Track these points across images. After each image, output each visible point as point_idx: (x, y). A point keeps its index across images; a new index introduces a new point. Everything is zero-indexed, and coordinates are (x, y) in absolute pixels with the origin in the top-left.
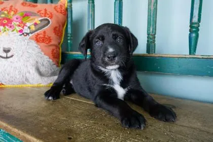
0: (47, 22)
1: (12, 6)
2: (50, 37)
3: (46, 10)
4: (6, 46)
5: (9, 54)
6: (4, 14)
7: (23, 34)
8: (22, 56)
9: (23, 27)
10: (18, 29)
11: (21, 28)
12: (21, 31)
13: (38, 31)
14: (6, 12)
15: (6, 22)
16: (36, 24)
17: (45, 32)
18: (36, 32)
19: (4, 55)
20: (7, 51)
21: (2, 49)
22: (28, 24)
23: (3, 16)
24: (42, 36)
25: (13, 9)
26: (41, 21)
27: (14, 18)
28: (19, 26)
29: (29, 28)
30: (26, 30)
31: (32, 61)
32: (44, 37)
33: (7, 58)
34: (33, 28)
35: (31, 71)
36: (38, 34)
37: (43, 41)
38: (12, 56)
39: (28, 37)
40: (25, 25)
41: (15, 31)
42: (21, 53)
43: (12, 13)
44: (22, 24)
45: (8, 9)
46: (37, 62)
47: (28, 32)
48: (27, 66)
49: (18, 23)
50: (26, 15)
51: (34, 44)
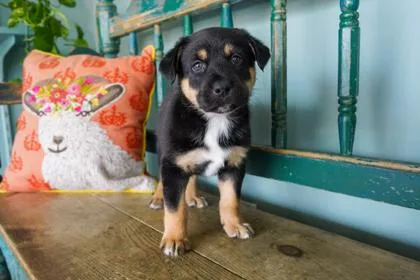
0: (118, 90)
1: (68, 69)
2: (122, 115)
3: (117, 70)
4: (58, 134)
5: (61, 146)
6: (56, 82)
7: (81, 113)
8: (78, 148)
9: (81, 103)
10: (75, 105)
11: (78, 105)
12: (78, 109)
13: (105, 107)
14: (59, 80)
15: (57, 96)
16: (100, 96)
17: (114, 108)
18: (101, 109)
19: (55, 147)
20: (58, 141)
21: (51, 140)
22: (89, 97)
23: (55, 86)
24: (109, 114)
25: (70, 74)
26: (109, 89)
27: (69, 89)
28: (76, 101)
29: (90, 103)
30: (86, 107)
31: (93, 155)
32: (113, 116)
33: (58, 151)
34: (96, 102)
35: (92, 172)
36: (104, 112)
37: (112, 122)
38: (65, 149)
39: (88, 118)
40: (84, 99)
41: (70, 110)
42: (77, 144)
43: (68, 80)
44: (81, 97)
45: (63, 74)
46: (101, 157)
47: (89, 109)
48: (86, 164)
49: (74, 97)
50: (87, 82)
51: (96, 127)
